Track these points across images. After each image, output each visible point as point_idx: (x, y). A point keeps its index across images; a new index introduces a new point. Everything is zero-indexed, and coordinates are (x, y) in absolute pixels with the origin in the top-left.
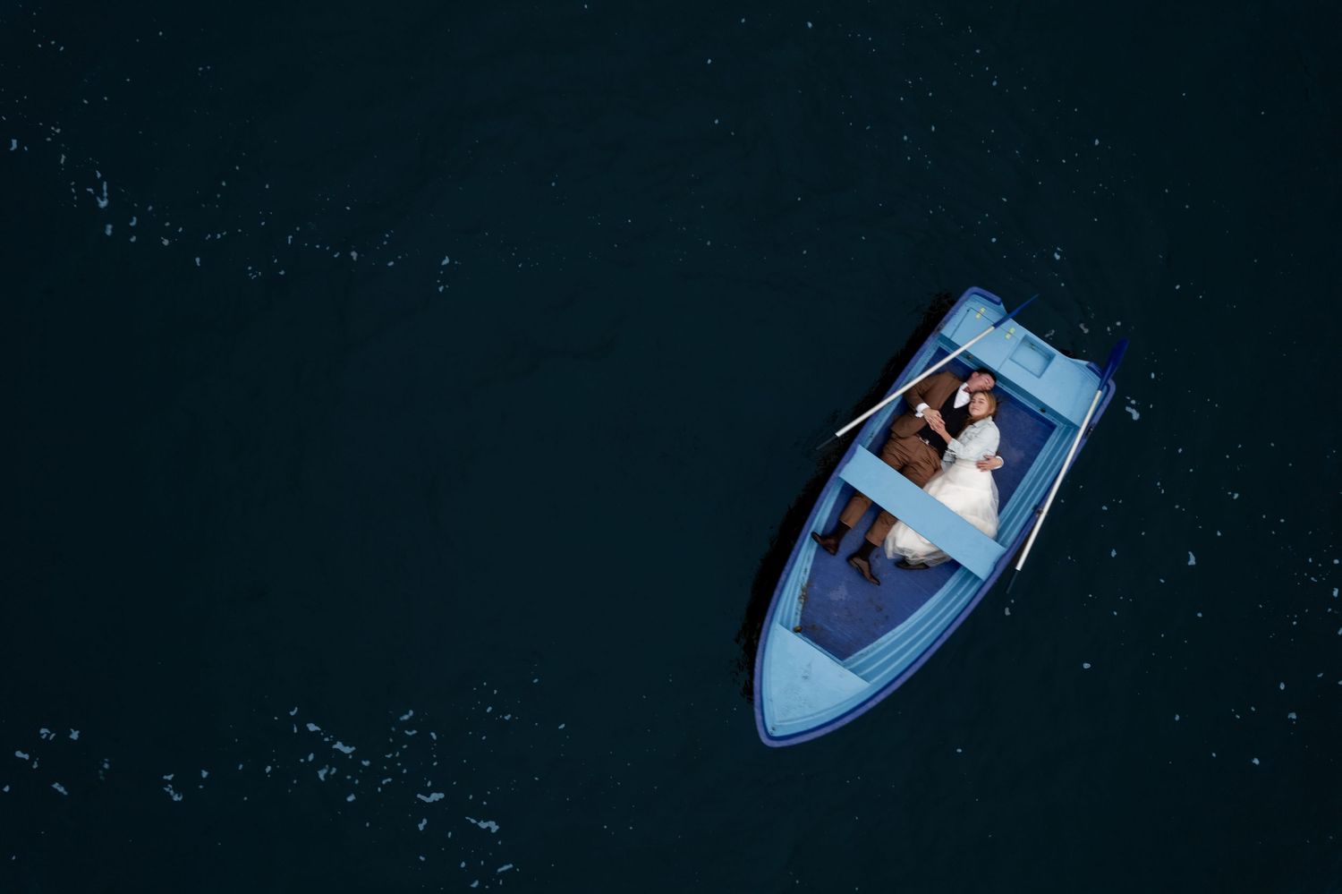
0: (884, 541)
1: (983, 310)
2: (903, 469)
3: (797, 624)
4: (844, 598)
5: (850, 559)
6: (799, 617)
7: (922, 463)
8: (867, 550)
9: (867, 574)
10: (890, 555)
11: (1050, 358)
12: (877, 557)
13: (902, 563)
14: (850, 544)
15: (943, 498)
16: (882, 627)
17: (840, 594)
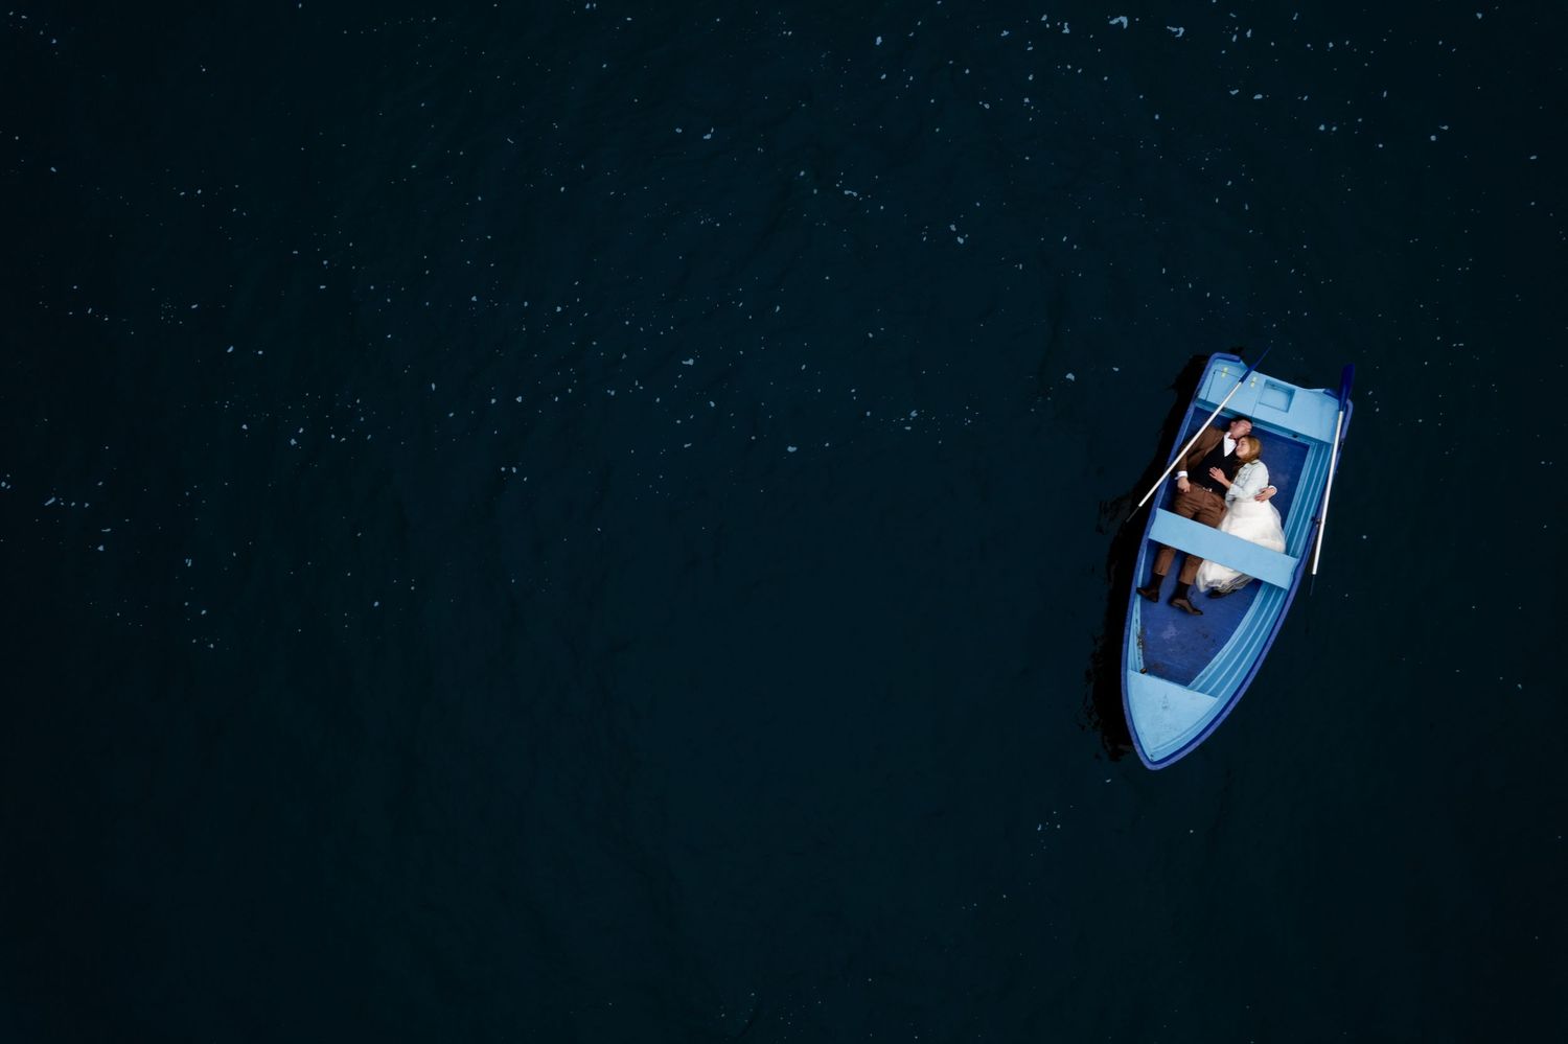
0: (1195, 580)
1: (1226, 369)
2: (1196, 517)
3: (1142, 666)
4: (1173, 634)
5: (1170, 601)
6: (1141, 661)
7: (1212, 508)
8: (1182, 590)
9: (1190, 610)
10: (1202, 589)
11: (1291, 393)
12: (1192, 593)
13: (1214, 593)
14: (1166, 590)
15: (1233, 532)
16: (1212, 649)
17: (1170, 632)
